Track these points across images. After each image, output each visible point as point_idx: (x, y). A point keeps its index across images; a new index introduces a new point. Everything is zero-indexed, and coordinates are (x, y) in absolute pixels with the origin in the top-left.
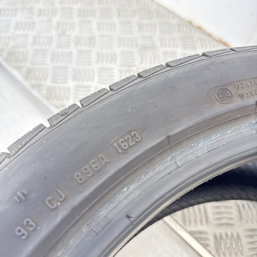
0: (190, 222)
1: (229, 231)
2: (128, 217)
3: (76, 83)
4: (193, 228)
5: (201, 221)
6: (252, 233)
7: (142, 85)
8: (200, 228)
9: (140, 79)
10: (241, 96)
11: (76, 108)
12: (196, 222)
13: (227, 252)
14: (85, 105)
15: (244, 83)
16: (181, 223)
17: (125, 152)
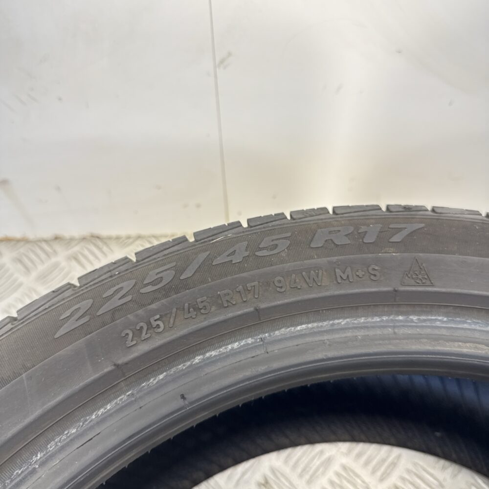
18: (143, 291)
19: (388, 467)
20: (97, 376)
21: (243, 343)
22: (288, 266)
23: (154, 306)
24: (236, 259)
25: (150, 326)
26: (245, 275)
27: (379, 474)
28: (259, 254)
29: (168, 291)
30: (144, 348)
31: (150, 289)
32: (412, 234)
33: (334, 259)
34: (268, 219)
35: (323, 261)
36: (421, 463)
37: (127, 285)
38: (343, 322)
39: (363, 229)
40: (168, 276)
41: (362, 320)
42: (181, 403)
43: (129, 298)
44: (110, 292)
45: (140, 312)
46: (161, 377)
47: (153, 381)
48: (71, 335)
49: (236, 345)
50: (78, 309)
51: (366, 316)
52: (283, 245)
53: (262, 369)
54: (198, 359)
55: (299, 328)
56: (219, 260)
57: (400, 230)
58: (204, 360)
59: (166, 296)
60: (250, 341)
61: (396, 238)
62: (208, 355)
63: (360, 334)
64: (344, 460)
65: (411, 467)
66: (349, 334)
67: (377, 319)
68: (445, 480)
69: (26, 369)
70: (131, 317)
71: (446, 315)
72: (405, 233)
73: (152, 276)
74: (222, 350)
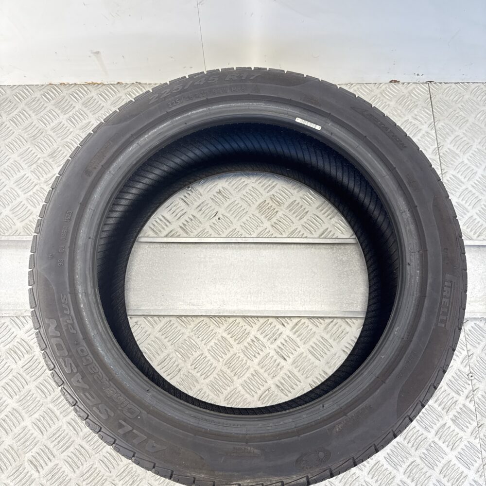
0: (160, 231)
1: (186, 217)
2: (90, 238)
3: (8, 208)
4: (165, 233)
5: (166, 225)
6: (200, 208)
7: (56, 193)
8: (168, 230)
9: (54, 190)
10: (95, 168)
11: (40, 221)
12: (163, 228)
13: (192, 229)
14: (42, 216)
15: (92, 162)
16: (156, 236)
17: (70, 220)
18: (173, 92)
19: (272, 188)
20: (162, 114)
21: (203, 109)
22: (217, 86)
23: (177, 96)
24: (201, 83)
25: (176, 102)
26: (204, 88)
27: (267, 190)
28: (209, 82)
29: (180, 92)
30: (174, 108)
31: (175, 91)
32: (257, 77)
33: (231, 84)
34: (214, 71)
35: (228, 85)
36: (285, 187)
37: (168, 90)
38: (234, 105)
39: (242, 75)
40: (180, 88)
41: (239, 104)
42: (185, 125)
43: (169, 94)
44: (163, 92)
45: (173, 98)
46: (179, 117)
47: (177, 119)
48: (153, 104)
49: (201, 110)
50: (154, 97)
51: (241, 103)
52: (216, 79)
53: (208, 117)
54: (190, 113)
55: (220, 106)
56: (196, 83)
57: (253, 75)
58: (191, 114)
59: (180, 94)
60: (205, 109)
61: (252, 78)
62: (193, 112)
63: (239, 108)
64: (253, 185)
65: (281, 188)
66: (235, 108)
67: (244, 104)
68: (294, 193)
69: (142, 112)
70: (170, 99)
71: (265, 103)
72: (255, 76)
73: (175, 88)
74: (197, 111)
